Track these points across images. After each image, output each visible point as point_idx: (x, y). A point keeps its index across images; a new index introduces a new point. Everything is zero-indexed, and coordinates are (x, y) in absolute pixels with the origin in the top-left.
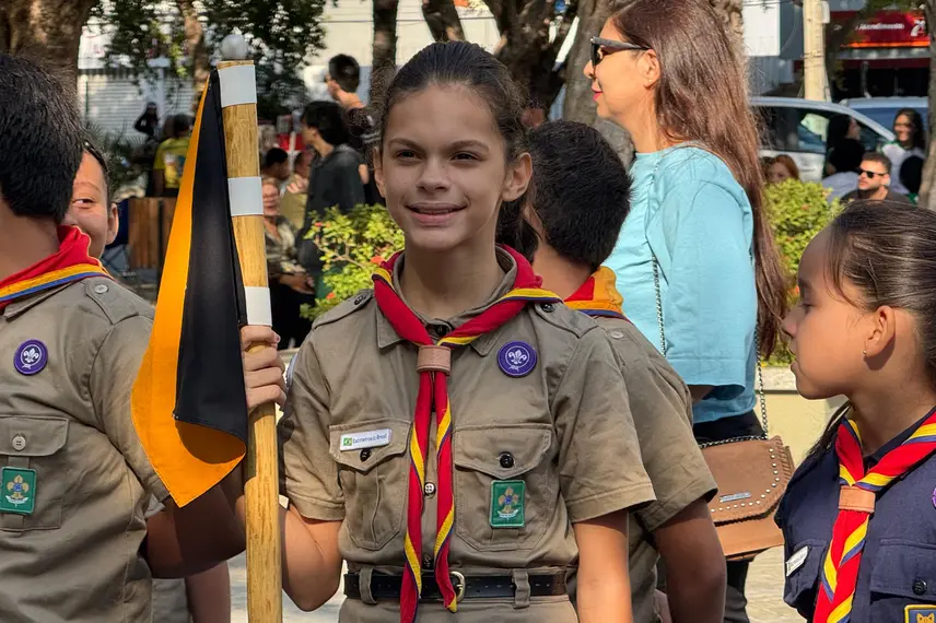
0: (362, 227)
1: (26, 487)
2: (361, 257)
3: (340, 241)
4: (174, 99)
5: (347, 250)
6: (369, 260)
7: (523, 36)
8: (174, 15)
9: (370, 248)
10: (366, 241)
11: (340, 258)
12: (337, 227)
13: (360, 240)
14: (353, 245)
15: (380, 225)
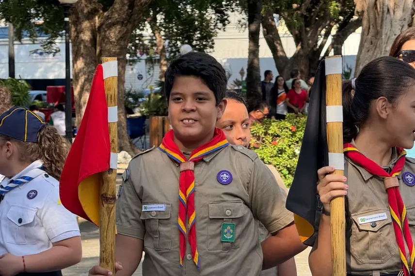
0: (267, 129)
1: (231, 231)
2: (267, 142)
3: (258, 134)
4: (151, 72)
5: (261, 139)
6: (270, 143)
7: (308, 44)
8: (150, 36)
9: (271, 138)
10: (269, 135)
11: (258, 142)
12: (256, 129)
13: (266, 134)
14: (264, 136)
15: (276, 128)
